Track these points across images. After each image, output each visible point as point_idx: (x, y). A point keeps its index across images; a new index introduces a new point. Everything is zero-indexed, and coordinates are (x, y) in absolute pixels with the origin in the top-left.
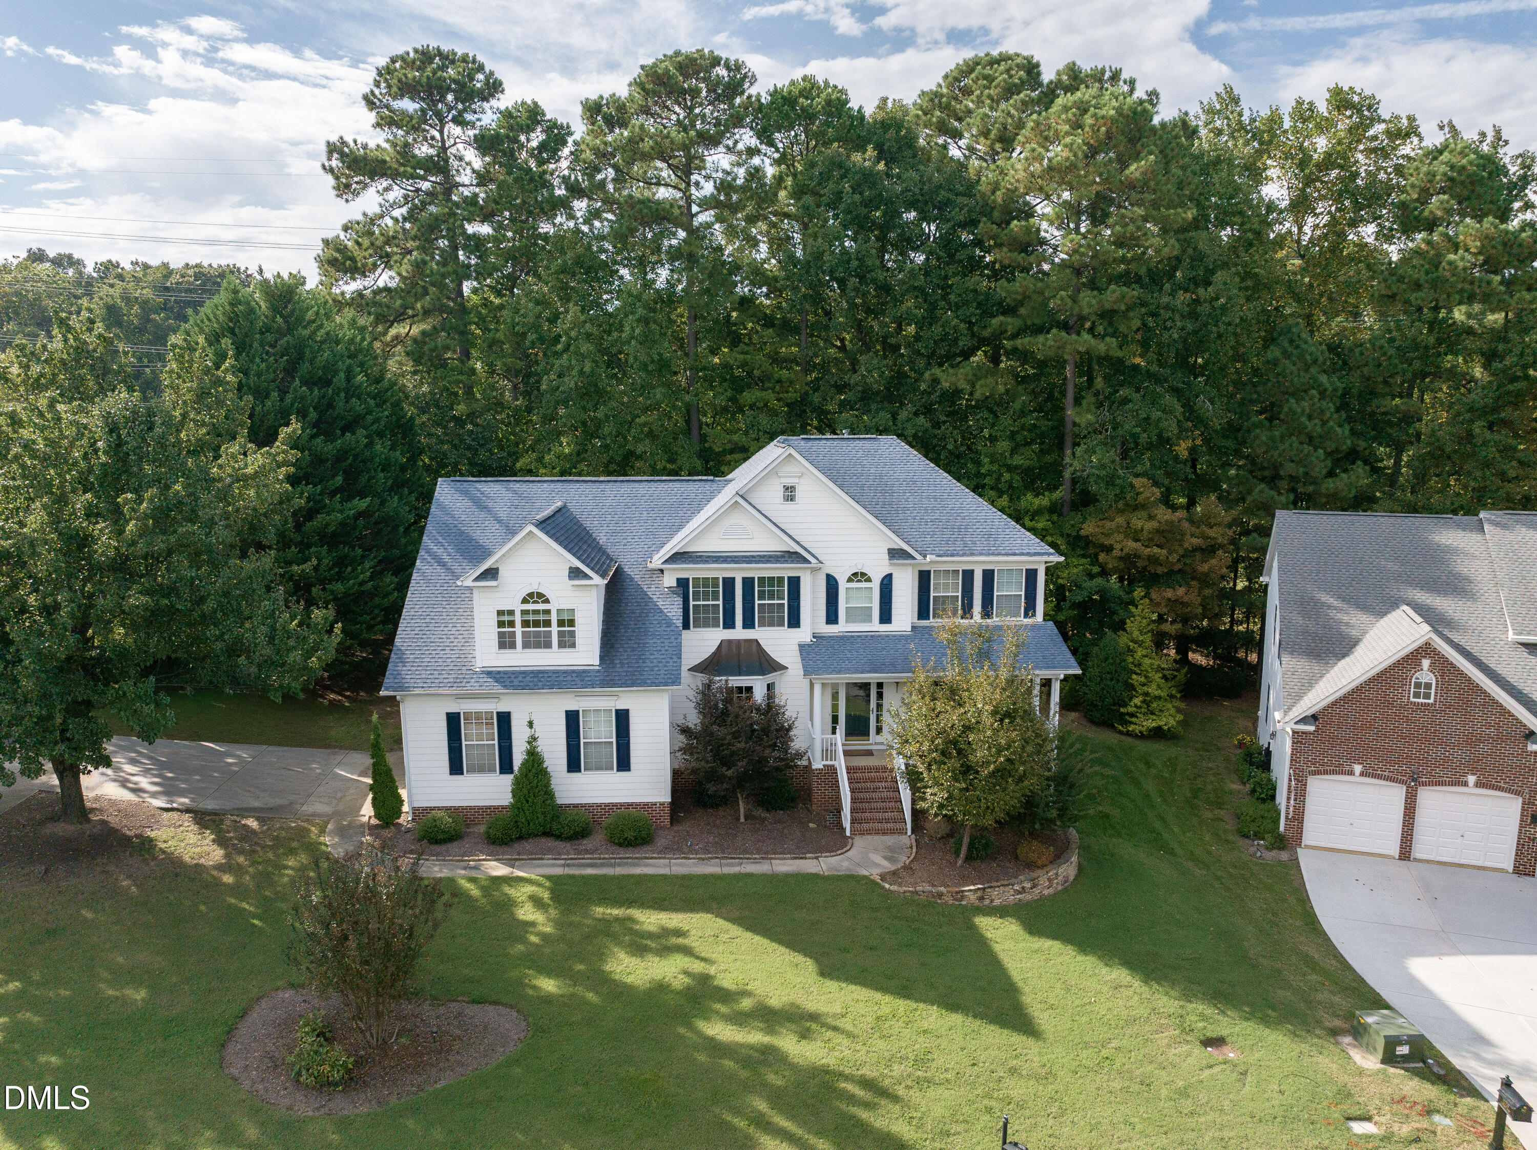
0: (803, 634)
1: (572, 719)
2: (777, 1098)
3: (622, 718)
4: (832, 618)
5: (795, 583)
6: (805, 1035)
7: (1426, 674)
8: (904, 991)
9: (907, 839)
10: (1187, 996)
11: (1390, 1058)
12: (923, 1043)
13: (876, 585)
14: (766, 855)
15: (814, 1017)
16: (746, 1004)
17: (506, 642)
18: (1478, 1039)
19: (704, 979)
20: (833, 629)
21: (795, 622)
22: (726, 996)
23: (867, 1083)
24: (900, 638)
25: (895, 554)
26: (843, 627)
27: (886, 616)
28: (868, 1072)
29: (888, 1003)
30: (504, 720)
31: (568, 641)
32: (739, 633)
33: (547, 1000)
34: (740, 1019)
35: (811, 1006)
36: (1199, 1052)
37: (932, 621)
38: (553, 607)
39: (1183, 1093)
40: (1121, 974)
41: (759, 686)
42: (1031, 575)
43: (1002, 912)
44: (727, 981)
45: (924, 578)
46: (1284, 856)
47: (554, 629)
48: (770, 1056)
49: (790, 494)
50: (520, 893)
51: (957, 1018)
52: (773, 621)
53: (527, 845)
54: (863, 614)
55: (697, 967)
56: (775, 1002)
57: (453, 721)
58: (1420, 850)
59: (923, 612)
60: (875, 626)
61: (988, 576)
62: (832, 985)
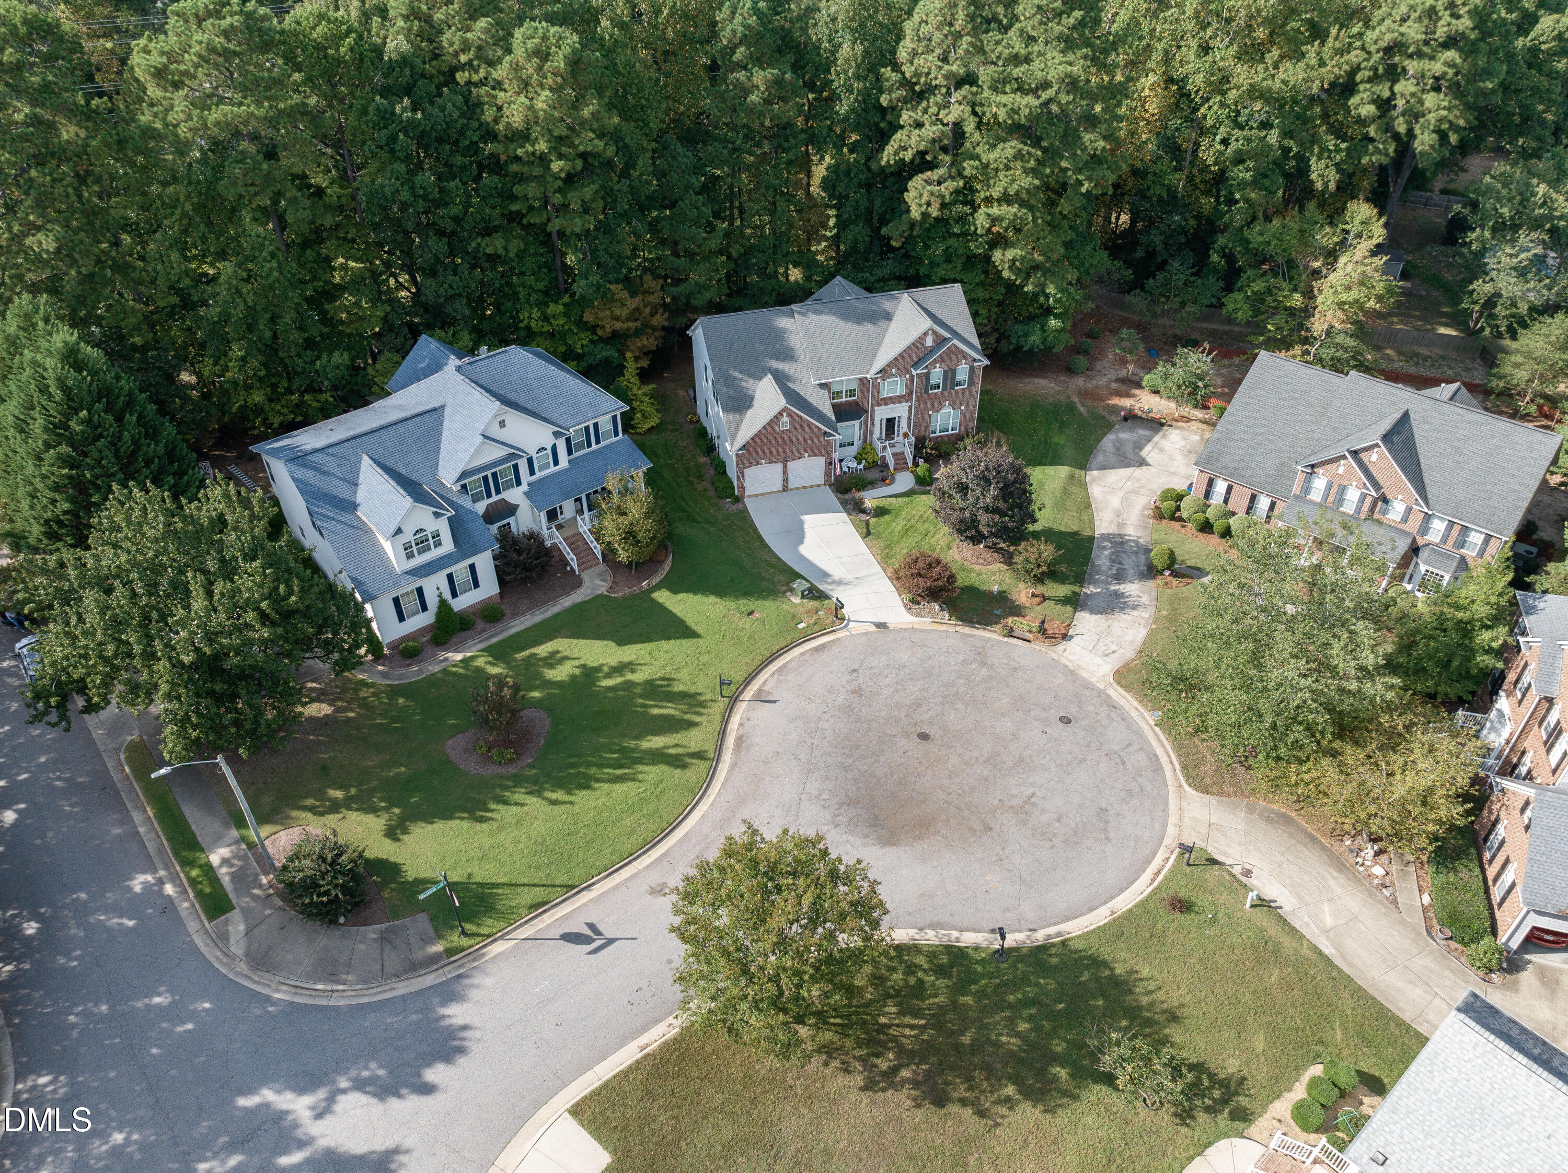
0: (524, 487)
1: (450, 577)
2: (642, 696)
3: (472, 568)
4: (532, 472)
5: (516, 467)
6: (633, 671)
7: (785, 419)
8: (649, 639)
9: (602, 567)
10: (737, 598)
11: (803, 597)
12: (668, 656)
13: (549, 451)
14: (555, 598)
15: (630, 663)
16: (606, 669)
17: (410, 556)
18: (826, 575)
19: (583, 666)
20: (534, 478)
21: (519, 483)
22: (598, 669)
23: (663, 679)
24: (565, 471)
25: (557, 435)
26: (539, 475)
27: (556, 463)
28: (660, 674)
29: (648, 646)
30: (420, 591)
31: (438, 544)
32: (495, 498)
33: (540, 700)
34: (608, 676)
35: (626, 659)
36: (749, 620)
37: (575, 455)
38: (428, 533)
39: (750, 637)
40: (712, 599)
41: (511, 520)
42: (614, 418)
43: (657, 587)
44: (592, 663)
45: (568, 440)
46: (740, 506)
47: (431, 541)
48: (629, 685)
49: (502, 424)
50: (480, 662)
51: (672, 642)
52: (509, 486)
53: (455, 639)
54: (547, 466)
55: (576, 663)
56: (614, 663)
57: (396, 601)
58: (790, 486)
59: (570, 452)
60: (553, 469)
61: (596, 425)
62: (625, 648)
